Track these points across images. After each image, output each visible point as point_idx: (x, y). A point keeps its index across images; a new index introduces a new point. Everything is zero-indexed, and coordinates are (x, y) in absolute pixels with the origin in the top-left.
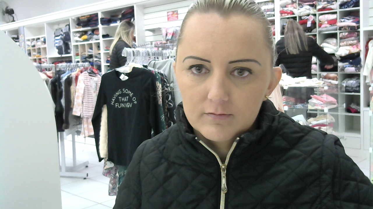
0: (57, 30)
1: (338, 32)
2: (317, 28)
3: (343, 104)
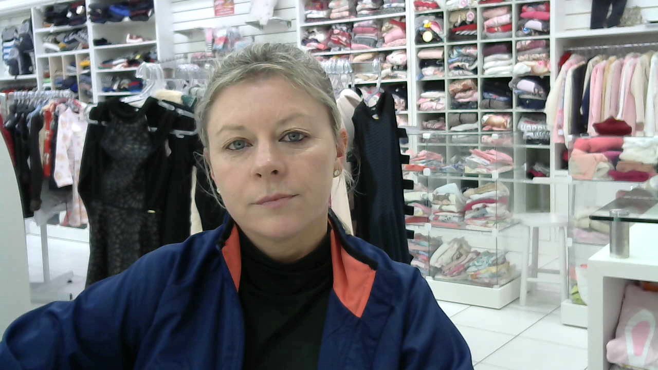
0: (6, 29)
1: (514, 39)
2: (478, 32)
3: (523, 164)
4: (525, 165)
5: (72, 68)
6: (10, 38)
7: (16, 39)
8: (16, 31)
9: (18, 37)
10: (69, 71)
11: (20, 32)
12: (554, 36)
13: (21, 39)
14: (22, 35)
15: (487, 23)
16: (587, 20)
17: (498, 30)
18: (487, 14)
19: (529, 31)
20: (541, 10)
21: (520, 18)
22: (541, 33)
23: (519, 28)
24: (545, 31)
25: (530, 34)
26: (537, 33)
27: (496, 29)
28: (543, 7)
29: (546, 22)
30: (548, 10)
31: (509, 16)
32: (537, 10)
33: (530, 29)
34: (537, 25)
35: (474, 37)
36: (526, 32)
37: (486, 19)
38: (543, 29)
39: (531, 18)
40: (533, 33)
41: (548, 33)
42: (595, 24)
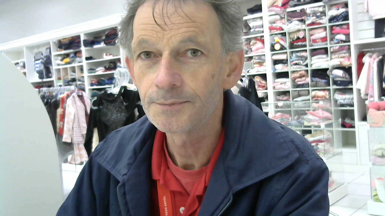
0: (36, 54)
1: (329, 46)
2: (307, 43)
4: (340, 120)
5: (73, 74)
6: (39, 58)
7: (42, 59)
8: (42, 54)
9: (43, 57)
10: (72, 75)
11: (44, 55)
12: (353, 43)
13: (45, 59)
14: (45, 57)
15: (313, 37)
16: (372, 33)
17: (319, 41)
18: (312, 32)
19: (338, 41)
20: (344, 29)
21: (332, 34)
22: (344, 42)
23: (332, 40)
24: (347, 40)
25: (338, 43)
26: (343, 42)
27: (318, 41)
28: (345, 27)
29: (348, 35)
30: (348, 28)
31: (325, 33)
32: (341, 28)
33: (338, 40)
34: (342, 37)
35: (305, 46)
36: (336, 42)
37: (311, 35)
38: (346, 39)
39: (339, 33)
40: (340, 42)
41: (349, 41)
42: (377, 35)
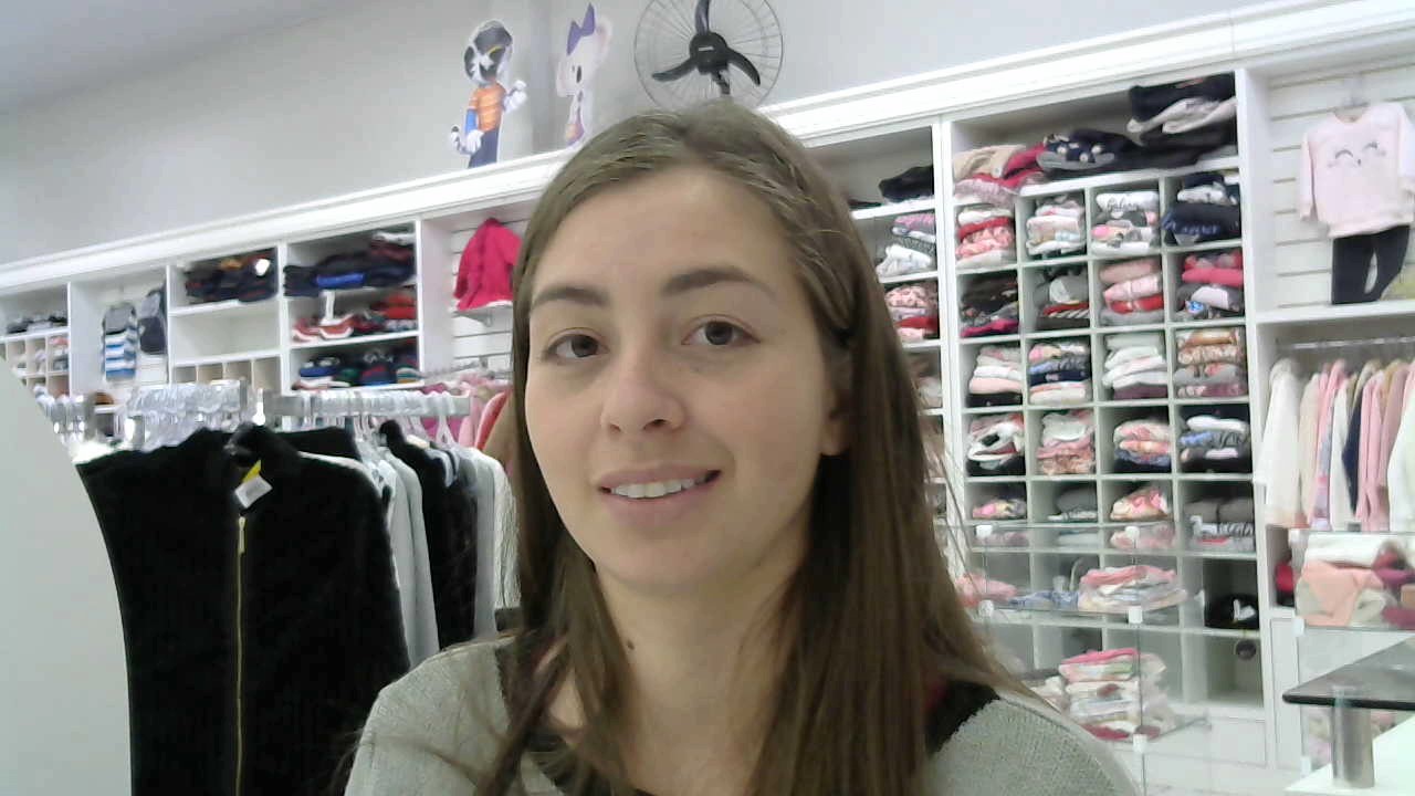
0: (113, 309)
1: (1168, 326)
2: (1092, 314)
3: (1197, 593)
4: (1202, 595)
6: (121, 326)
7: (132, 328)
8: (133, 313)
9: (136, 324)
11: (140, 315)
12: (1254, 318)
13: (142, 330)
14: (144, 321)
15: (1109, 293)
16: (1323, 285)
17: (1134, 307)
18: (1110, 274)
19: (1202, 308)
20: (1225, 267)
21: (1181, 282)
22: (1226, 313)
24: (1236, 309)
25: (1204, 316)
26: (1219, 314)
27: (1129, 305)
28: (1229, 259)
29: (1237, 290)
30: (1240, 266)
31: (1155, 279)
32: (1216, 266)
33: (1204, 305)
34: (1218, 296)
35: (1085, 323)
36: (1195, 312)
37: (1108, 286)
38: (1229, 305)
39: (1206, 283)
40: (1210, 314)
41: (1242, 313)
